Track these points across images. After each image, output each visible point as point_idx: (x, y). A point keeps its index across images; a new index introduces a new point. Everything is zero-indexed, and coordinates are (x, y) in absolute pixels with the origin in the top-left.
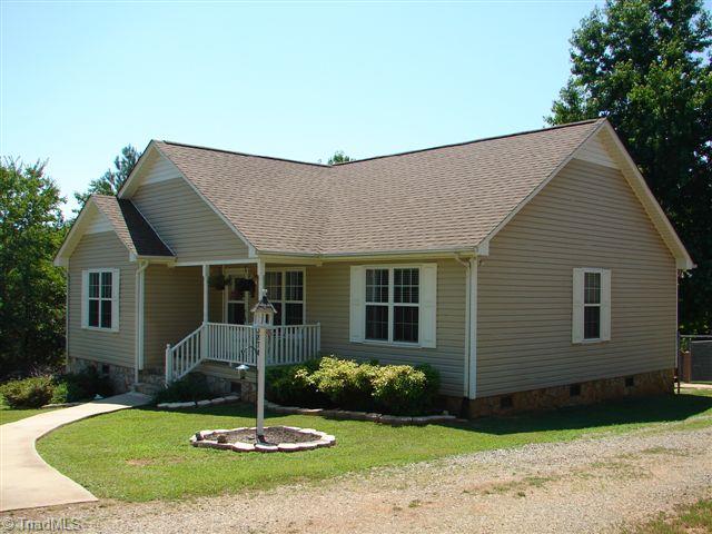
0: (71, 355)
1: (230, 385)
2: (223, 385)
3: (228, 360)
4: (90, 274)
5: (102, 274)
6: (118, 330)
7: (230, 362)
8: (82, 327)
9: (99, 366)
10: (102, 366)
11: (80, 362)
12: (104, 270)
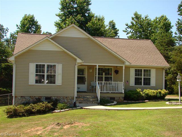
0: (16, 95)
1: (109, 98)
2: (107, 99)
3: (109, 92)
4: (36, 65)
5: (47, 65)
6: (61, 85)
7: (110, 92)
8: (29, 84)
9: (43, 98)
10: (45, 98)
11: (24, 98)
12: (49, 64)
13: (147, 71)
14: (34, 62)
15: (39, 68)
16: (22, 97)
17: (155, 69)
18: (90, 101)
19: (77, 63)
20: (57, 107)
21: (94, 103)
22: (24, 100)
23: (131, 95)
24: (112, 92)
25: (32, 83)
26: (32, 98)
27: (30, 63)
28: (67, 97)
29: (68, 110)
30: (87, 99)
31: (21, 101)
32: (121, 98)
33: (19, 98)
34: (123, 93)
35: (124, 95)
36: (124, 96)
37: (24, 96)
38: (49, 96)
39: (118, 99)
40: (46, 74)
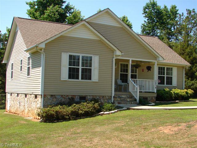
3: (141, 91)
4: (69, 55)
5: (82, 56)
6: (97, 81)
7: (143, 91)
8: (61, 80)
9: (77, 97)
10: (79, 97)
11: (55, 97)
12: (84, 55)
13: (170, 70)
14: (67, 52)
15: (73, 60)
16: (52, 96)
17: (176, 67)
18: (127, 101)
19: (114, 56)
20: (104, 108)
21: (133, 103)
22: (55, 100)
23: (163, 94)
25: (65, 78)
26: (64, 98)
27: (62, 53)
28: (103, 97)
29: (117, 112)
30: (124, 99)
31: (50, 101)
32: (153, 98)
33: (49, 97)
34: (156, 92)
35: (156, 94)
36: (156, 96)
37: (55, 95)
38: (84, 95)
39: (151, 99)
40: (80, 67)
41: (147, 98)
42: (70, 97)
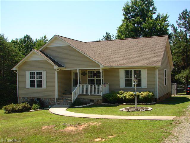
0: (20, 96)
1: (89, 100)
2: (87, 101)
3: (88, 94)
4: (30, 72)
6: (46, 88)
8: (27, 88)
10: (36, 99)
12: (37, 71)
14: (28, 71)
15: (32, 75)
16: (23, 97)
17: (146, 69)
24: (91, 94)
26: (29, 99)
27: (26, 72)
30: (65, 101)
32: (100, 100)
33: (22, 98)
34: (102, 95)
35: (102, 97)
36: (102, 99)
38: (39, 97)
39: (97, 101)
40: (36, 80)
41: (94, 100)
42: (32, 98)
